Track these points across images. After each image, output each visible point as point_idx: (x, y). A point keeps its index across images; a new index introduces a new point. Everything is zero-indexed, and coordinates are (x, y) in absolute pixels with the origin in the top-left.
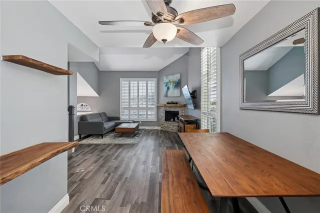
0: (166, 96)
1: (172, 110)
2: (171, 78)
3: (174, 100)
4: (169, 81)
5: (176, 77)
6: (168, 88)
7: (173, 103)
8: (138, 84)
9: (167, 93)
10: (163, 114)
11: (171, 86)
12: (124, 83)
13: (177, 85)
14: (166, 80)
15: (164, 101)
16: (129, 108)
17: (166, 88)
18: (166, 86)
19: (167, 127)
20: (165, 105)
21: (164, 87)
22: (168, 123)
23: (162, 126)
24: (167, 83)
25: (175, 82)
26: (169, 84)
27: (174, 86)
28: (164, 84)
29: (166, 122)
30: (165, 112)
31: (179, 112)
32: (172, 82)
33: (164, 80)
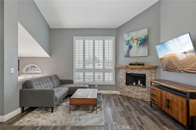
0: (128, 56)
1: (136, 72)
2: (134, 35)
3: (139, 61)
4: (132, 38)
5: (142, 33)
6: (130, 47)
7: (138, 64)
8: (94, 43)
9: (128, 52)
10: (122, 77)
11: (134, 44)
13: (144, 42)
14: (127, 37)
15: (124, 61)
16: (84, 70)
17: (128, 47)
18: (128, 44)
19: (129, 92)
20: (127, 66)
21: (125, 45)
22: (131, 88)
23: (121, 91)
24: (128, 41)
25: (141, 39)
26: (131, 42)
27: (138, 44)
28: (125, 43)
29: (127, 86)
30: (125, 74)
31: (145, 74)
32: (136, 39)
33: (124, 38)
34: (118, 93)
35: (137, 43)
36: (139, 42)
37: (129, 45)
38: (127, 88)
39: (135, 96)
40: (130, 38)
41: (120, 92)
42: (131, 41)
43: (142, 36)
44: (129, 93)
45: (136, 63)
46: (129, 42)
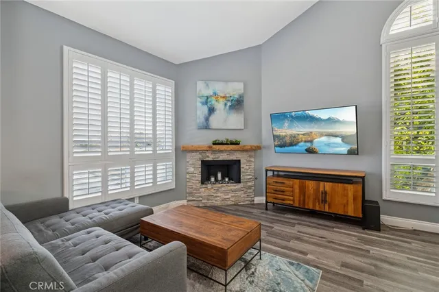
0: (206, 126)
1: (223, 157)
2: (220, 88)
4: (215, 94)
5: (235, 89)
6: (212, 110)
9: (207, 119)
10: (193, 170)
11: (220, 106)
13: (237, 105)
14: (203, 89)
17: (205, 109)
18: (206, 103)
19: (209, 197)
21: (199, 104)
22: (212, 188)
23: (191, 198)
24: (207, 97)
25: (232, 98)
26: (214, 101)
27: (227, 107)
28: (199, 99)
29: (204, 186)
30: (200, 162)
31: (240, 160)
32: (224, 97)
33: (198, 90)
35: (226, 104)
36: (229, 104)
37: (209, 104)
38: (203, 189)
39: (222, 200)
40: (210, 92)
41: (188, 201)
42: (213, 98)
43: (234, 93)
44: (208, 200)
45: (227, 140)
46: (209, 100)
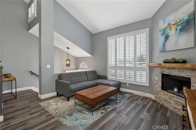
0: (164, 51)
3: (179, 56)
4: (169, 25)
6: (167, 38)
8: (125, 40)
9: (164, 45)
10: (158, 79)
11: (172, 32)
12: (111, 41)
13: (187, 25)
14: (162, 25)
15: (159, 59)
17: (163, 37)
18: (164, 33)
19: (165, 100)
20: (160, 64)
21: (160, 36)
22: (167, 95)
23: (156, 96)
24: (164, 29)
25: (181, 22)
26: (168, 31)
27: (178, 31)
28: (160, 33)
29: (163, 91)
30: (161, 75)
32: (175, 24)
33: (160, 26)
34: (153, 97)
35: (176, 29)
36: (179, 28)
37: (165, 35)
38: (162, 93)
39: (174, 108)
40: (166, 25)
41: (155, 97)
42: (168, 28)
43: (184, 16)
44: (165, 102)
45: (172, 59)
46: (165, 31)
